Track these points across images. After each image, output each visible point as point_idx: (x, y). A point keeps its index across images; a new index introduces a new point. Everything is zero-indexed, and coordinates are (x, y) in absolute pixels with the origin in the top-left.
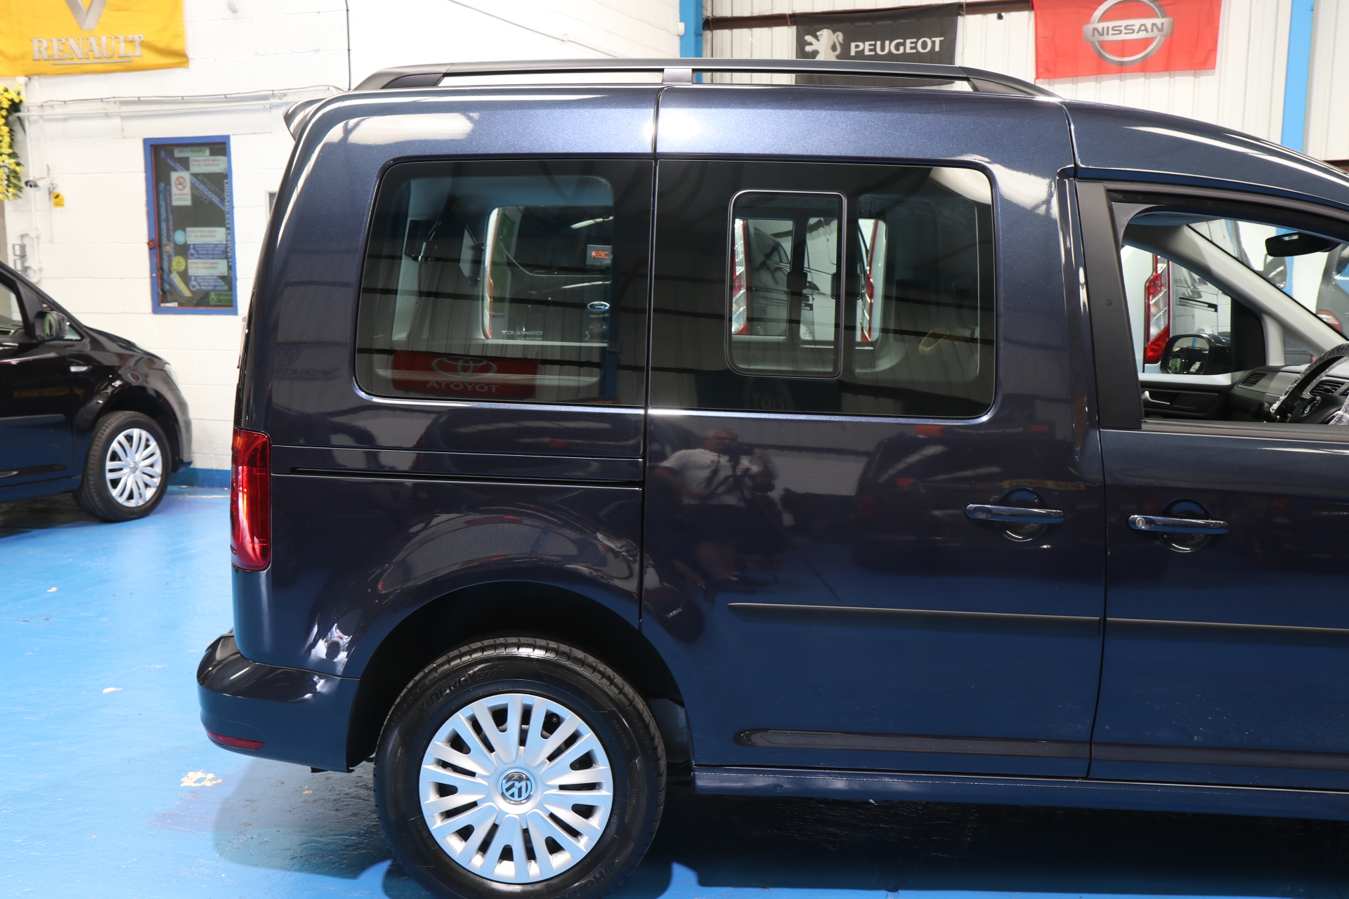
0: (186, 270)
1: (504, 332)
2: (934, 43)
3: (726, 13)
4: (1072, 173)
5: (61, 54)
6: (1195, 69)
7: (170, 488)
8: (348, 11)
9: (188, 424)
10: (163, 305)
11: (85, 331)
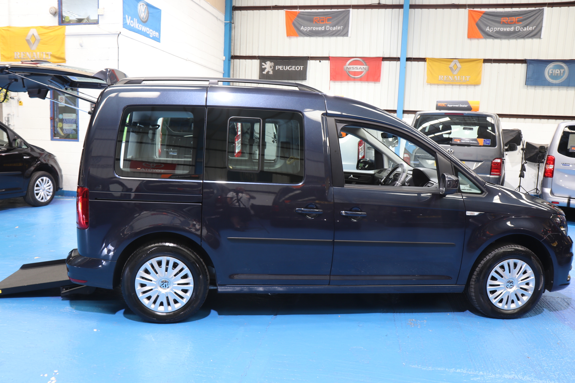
0: (62, 127)
1: (165, 150)
2: (301, 68)
3: (238, 54)
4: (326, 115)
5: (24, 57)
6: (375, 81)
7: (55, 196)
8: (118, 48)
9: (62, 176)
10: (54, 138)
11: (29, 145)
